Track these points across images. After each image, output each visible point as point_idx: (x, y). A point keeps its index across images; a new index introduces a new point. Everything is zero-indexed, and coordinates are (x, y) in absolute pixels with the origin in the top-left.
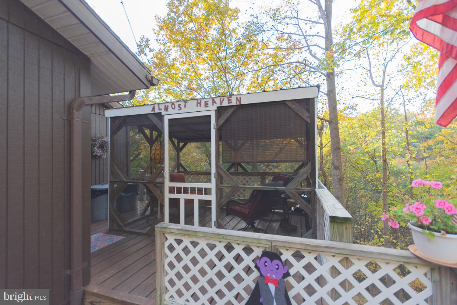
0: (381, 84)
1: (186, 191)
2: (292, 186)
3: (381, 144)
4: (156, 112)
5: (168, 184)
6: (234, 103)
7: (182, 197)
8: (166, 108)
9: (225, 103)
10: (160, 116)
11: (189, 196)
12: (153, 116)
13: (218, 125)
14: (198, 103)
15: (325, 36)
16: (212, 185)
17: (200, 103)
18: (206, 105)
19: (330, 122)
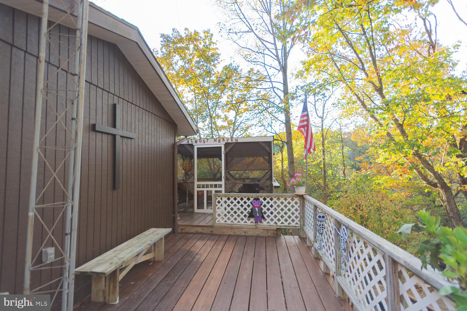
0: (322, 116)
1: (207, 186)
2: (262, 181)
3: (322, 159)
4: (189, 143)
5: (196, 183)
6: (234, 141)
7: (205, 190)
8: (196, 142)
9: (230, 141)
10: (192, 146)
11: (209, 189)
12: (188, 145)
13: (225, 152)
14: (215, 140)
15: (283, 83)
16: (223, 183)
17: (216, 140)
18: (219, 141)
19: (287, 143)
